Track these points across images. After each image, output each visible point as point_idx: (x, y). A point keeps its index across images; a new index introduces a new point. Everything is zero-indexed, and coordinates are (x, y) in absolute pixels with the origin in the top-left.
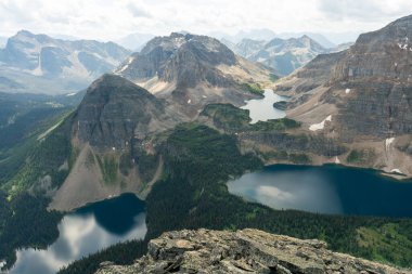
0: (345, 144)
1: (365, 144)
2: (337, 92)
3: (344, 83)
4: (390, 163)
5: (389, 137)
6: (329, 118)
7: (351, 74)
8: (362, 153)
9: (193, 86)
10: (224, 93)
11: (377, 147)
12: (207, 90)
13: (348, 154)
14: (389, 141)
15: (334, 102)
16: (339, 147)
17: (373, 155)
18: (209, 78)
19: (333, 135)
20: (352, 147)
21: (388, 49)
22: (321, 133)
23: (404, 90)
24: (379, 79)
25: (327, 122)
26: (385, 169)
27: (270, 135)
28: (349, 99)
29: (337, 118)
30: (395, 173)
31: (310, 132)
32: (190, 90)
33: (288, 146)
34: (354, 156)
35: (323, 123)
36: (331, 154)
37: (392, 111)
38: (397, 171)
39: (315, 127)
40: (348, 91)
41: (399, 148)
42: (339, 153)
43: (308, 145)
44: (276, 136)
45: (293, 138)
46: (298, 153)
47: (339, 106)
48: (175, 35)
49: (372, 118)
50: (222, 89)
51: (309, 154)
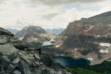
0: (64, 51)
1: (69, 50)
2: (64, 37)
3: (66, 35)
4: (75, 55)
5: (76, 48)
6: (61, 44)
7: (67, 33)
8: (68, 53)
9: (29, 37)
11: (72, 51)
12: (33, 39)
13: (65, 53)
14: (76, 49)
15: (63, 40)
16: (63, 52)
17: (71, 53)
18: (34, 36)
19: (62, 48)
20: (66, 51)
21: (75, 26)
22: (59, 48)
23: (78, 36)
24: (73, 33)
25: (60, 45)
26: (74, 57)
27: (44, 49)
28: (66, 39)
29: (63, 44)
30: (76, 57)
31: (56, 48)
32: (28, 39)
33: (49, 51)
34: (66, 53)
35: (59, 45)
36: (60, 53)
37: (76, 41)
38: (77, 57)
39: (57, 46)
40: (66, 37)
41: (78, 51)
42: (63, 53)
43: (54, 51)
44: (46, 49)
45: (51, 49)
46: (51, 53)
49: (71, 43)
50: (38, 38)
51: (55, 53)
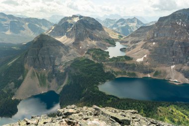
0: (152, 68)
1: (161, 68)
2: (149, 44)
3: (152, 40)
4: (173, 77)
5: (172, 65)
6: (145, 56)
7: (155, 35)
8: (160, 73)
9: (83, 40)
10: (97, 44)
11: (167, 69)
12: (89, 42)
13: (154, 72)
14: (173, 67)
15: (147, 48)
16: (150, 70)
17: (165, 73)
18: (90, 37)
19: (147, 64)
20: (156, 69)
21: (172, 24)
22: (142, 63)
23: (179, 44)
24: (168, 38)
25: (145, 58)
26: (171, 80)
27: (118, 64)
28: (155, 47)
29: (149, 56)
30: (175, 82)
31: (137, 62)
32: (81, 42)
33: (127, 69)
34: (157, 73)
35: (143, 58)
36: (146, 73)
37: (174, 53)
39: (139, 60)
40: (154, 43)
41: (177, 70)
42: (150, 72)
43: (136, 68)
44: (121, 64)
45: (129, 65)
46: (131, 72)
47: (150, 50)
48: (74, 16)
49: (165, 56)
51: (136, 72)
